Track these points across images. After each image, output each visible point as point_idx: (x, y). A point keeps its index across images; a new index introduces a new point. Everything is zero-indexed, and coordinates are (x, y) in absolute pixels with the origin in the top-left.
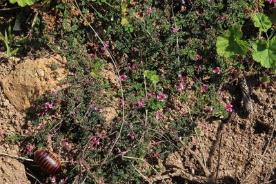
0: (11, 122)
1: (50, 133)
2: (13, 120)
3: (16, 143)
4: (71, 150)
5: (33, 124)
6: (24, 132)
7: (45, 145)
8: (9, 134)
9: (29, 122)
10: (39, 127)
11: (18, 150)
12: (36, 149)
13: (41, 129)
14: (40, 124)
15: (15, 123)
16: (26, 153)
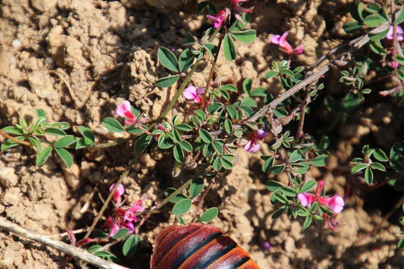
0: (45, 44)
1: (250, 135)
2: (55, 37)
3: (58, 169)
4: (354, 251)
5: (162, 72)
6: (107, 111)
7: (212, 200)
8: (26, 110)
9: (141, 54)
10: (189, 93)
11: (63, 206)
12: (162, 216)
13: (203, 103)
14: (200, 78)
15: (62, 51)
16: (103, 228)
